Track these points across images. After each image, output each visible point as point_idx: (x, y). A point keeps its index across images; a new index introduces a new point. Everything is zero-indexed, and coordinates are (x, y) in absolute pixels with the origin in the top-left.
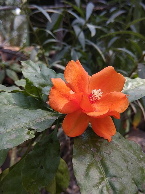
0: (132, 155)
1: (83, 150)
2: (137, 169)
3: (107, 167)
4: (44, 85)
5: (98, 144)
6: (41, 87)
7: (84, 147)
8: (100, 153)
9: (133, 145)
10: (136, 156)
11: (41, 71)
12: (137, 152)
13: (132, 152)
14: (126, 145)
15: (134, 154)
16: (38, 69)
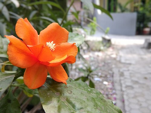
0: (83, 91)
1: (49, 96)
2: (90, 99)
3: (73, 103)
7: (49, 94)
8: (64, 95)
9: (81, 84)
10: (86, 90)
12: (85, 87)
13: (82, 88)
14: (77, 85)
15: (84, 90)
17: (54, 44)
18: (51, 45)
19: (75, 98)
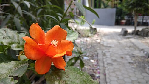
1: (52, 80)
2: (82, 81)
4: (12, 43)
5: (60, 74)
6: (10, 45)
7: (52, 78)
8: (63, 79)
9: (75, 69)
11: (6, 33)
12: (78, 71)
13: (76, 72)
14: (72, 70)
15: (78, 73)
16: (4, 32)
17: (57, 42)
18: (55, 42)
19: (71, 82)
